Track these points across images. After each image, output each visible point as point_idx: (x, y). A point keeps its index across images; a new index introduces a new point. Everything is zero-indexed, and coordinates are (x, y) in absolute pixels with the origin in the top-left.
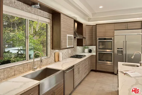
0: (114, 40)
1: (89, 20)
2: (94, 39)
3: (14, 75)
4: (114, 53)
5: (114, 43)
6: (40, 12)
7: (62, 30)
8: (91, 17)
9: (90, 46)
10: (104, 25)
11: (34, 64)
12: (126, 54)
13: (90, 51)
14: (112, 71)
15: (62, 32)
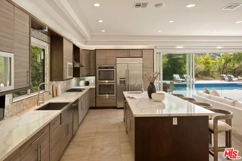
0: (116, 69)
1: (86, 43)
2: (92, 67)
3: (23, 110)
4: (116, 84)
5: (116, 72)
6: (41, 36)
7: (64, 57)
8: (89, 39)
9: (86, 77)
10: (105, 51)
11: (38, 97)
12: (128, 85)
13: (87, 84)
14: (114, 105)
15: (64, 60)
